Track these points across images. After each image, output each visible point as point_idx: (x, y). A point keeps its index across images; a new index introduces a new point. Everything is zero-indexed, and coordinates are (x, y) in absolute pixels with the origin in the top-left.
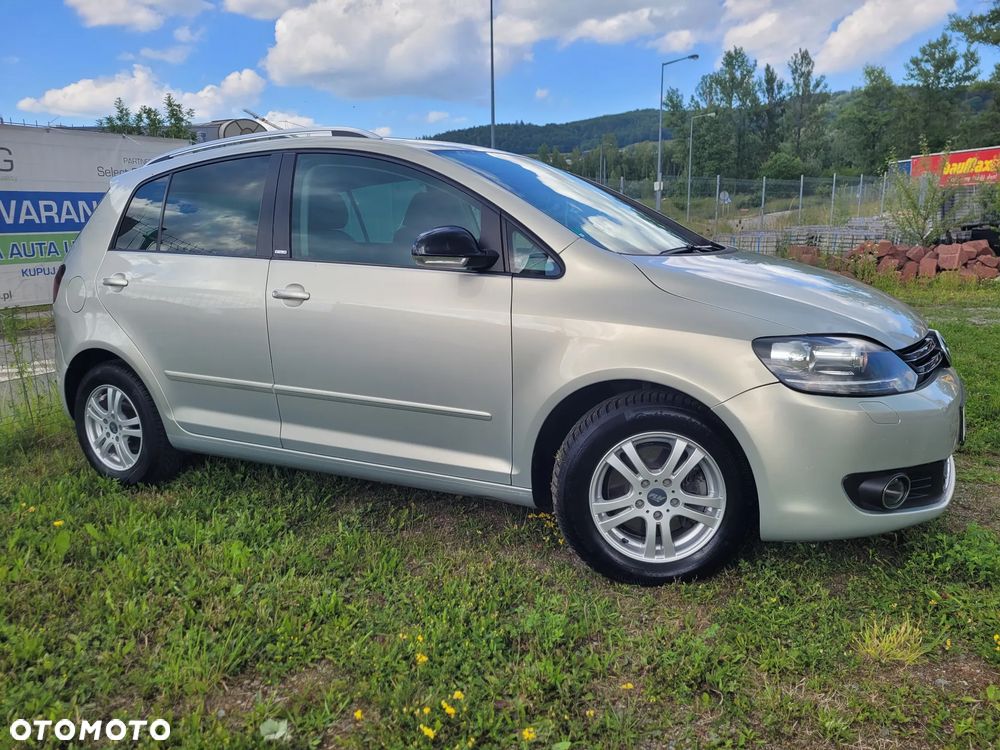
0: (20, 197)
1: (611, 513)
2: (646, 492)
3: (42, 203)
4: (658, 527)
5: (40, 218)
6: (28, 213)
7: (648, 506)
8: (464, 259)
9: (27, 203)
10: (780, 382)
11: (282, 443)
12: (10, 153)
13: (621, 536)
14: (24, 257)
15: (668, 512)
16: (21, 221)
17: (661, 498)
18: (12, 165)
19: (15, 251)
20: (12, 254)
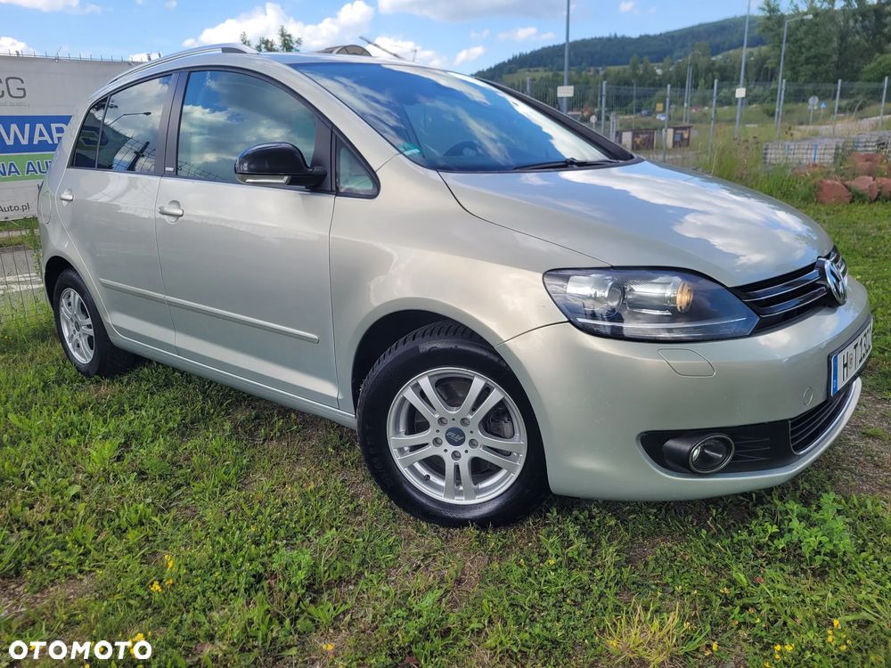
0: (33, 120)
1: (414, 448)
2: (444, 429)
3: (53, 126)
4: (457, 468)
5: (52, 140)
6: (41, 134)
7: (446, 445)
8: (286, 178)
9: (39, 126)
10: (570, 321)
11: (178, 350)
12: (23, 82)
13: (425, 472)
14: (39, 174)
15: (466, 453)
16: (35, 142)
17: (459, 438)
18: (25, 94)
19: (31, 168)
20: (28, 171)
